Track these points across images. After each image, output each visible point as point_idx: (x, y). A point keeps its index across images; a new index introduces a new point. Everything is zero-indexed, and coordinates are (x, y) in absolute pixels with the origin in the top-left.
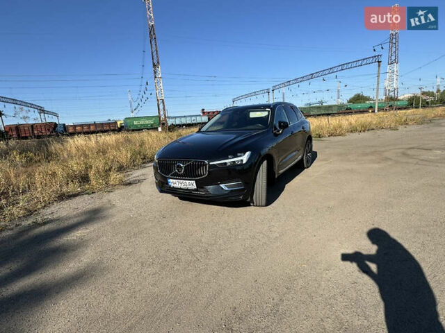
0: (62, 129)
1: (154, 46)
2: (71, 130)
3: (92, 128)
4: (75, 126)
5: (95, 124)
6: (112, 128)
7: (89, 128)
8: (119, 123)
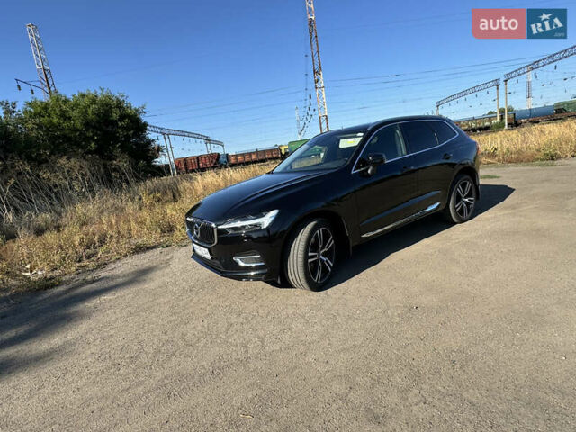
0: (225, 160)
1: (315, 46)
2: (233, 161)
3: (254, 157)
4: (236, 156)
5: (257, 152)
6: (275, 156)
7: (251, 157)
8: (283, 149)
